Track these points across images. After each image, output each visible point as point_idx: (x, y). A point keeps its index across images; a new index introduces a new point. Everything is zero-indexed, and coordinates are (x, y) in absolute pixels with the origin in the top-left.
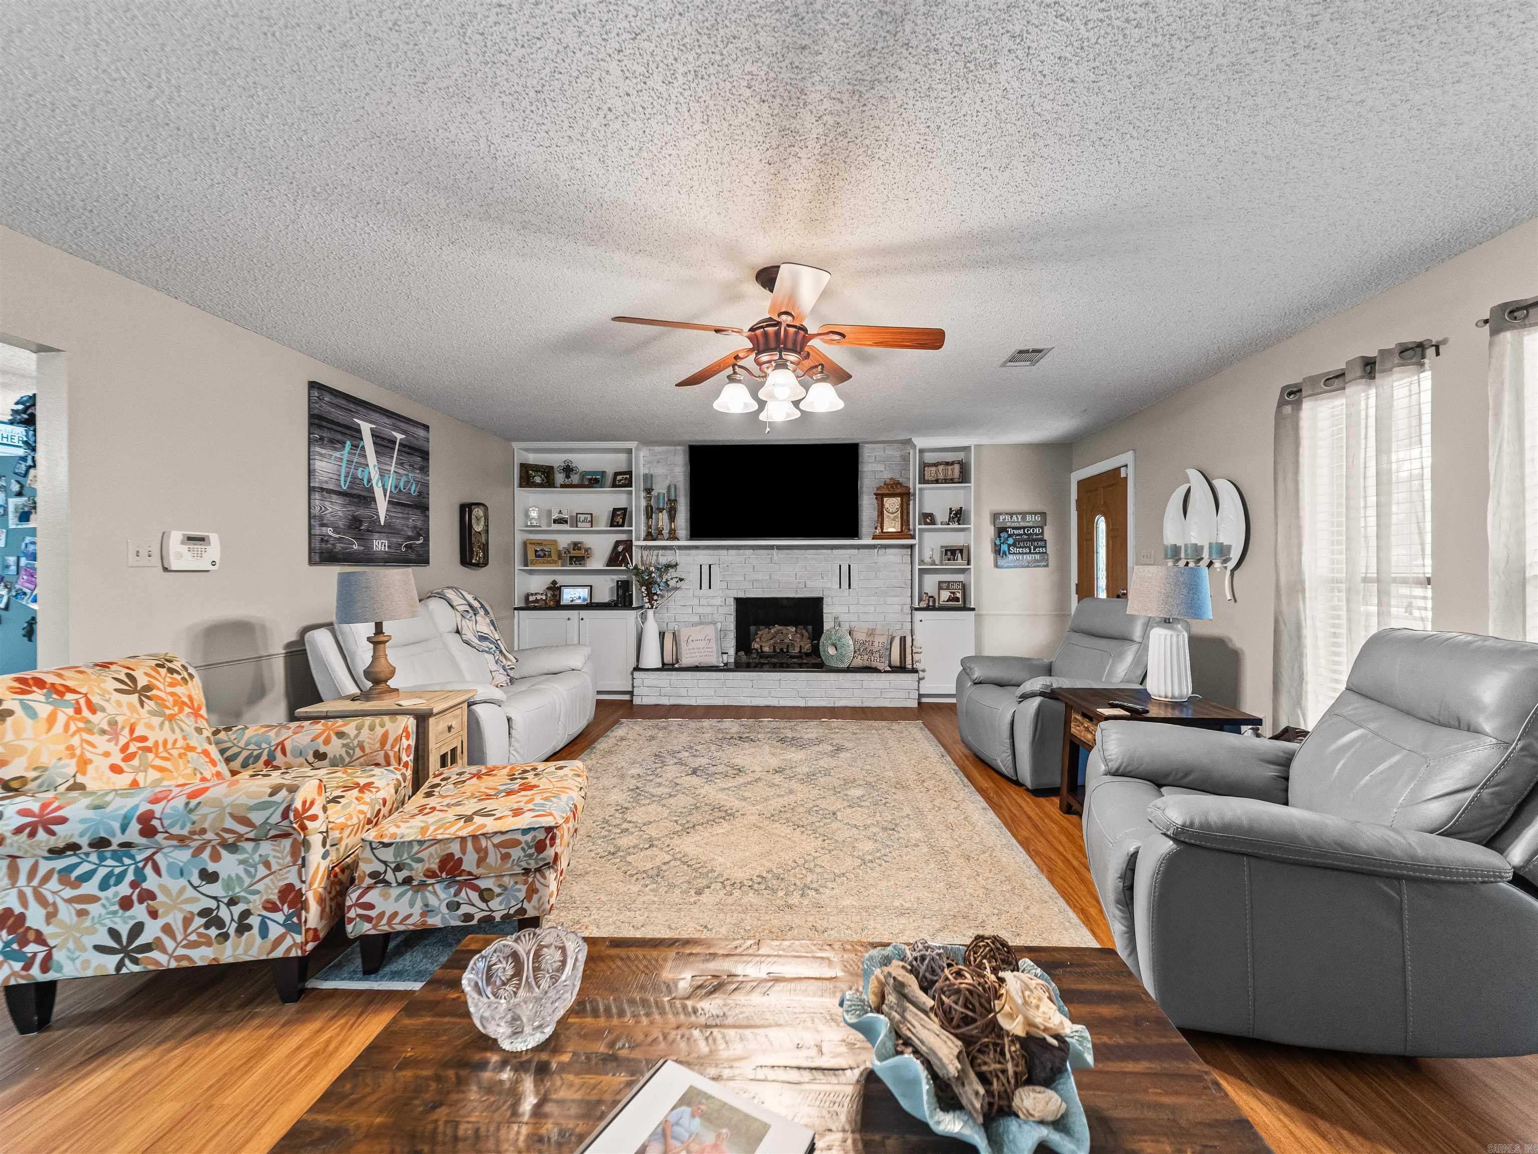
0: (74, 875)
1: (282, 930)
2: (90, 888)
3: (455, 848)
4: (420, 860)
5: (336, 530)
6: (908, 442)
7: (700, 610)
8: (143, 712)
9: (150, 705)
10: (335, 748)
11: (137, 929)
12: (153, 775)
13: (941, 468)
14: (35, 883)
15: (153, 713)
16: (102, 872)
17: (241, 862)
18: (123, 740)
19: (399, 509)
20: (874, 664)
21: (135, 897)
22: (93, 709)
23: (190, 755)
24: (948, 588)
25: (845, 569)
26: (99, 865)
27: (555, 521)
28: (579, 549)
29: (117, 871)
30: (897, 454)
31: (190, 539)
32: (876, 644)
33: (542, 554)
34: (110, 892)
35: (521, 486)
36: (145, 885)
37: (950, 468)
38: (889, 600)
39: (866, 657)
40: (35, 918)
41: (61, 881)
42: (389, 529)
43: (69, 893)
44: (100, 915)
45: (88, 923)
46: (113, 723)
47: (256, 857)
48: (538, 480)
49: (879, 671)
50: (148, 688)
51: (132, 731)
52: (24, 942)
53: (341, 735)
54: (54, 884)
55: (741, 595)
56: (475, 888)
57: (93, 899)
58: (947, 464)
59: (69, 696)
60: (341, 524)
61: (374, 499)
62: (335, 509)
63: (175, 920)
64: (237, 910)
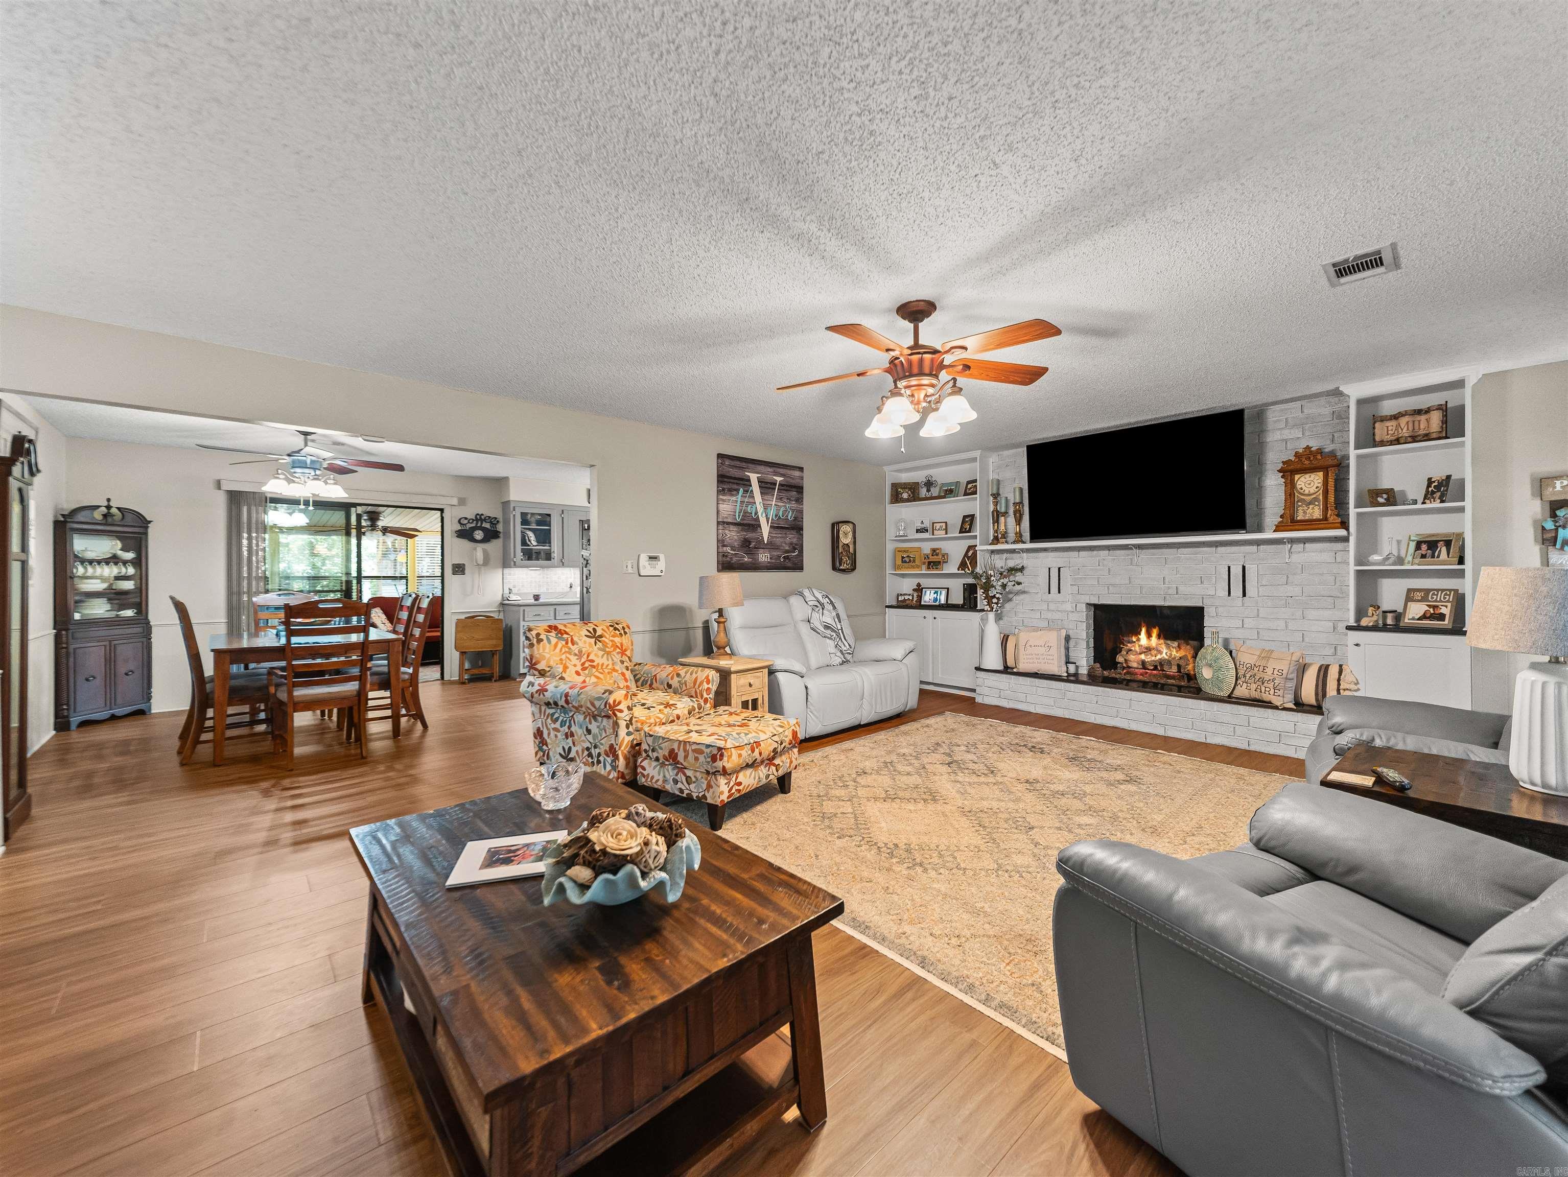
0: (554, 718)
1: (610, 768)
2: (558, 725)
4: (661, 749)
5: (733, 548)
6: (1337, 393)
7: (1049, 615)
8: (595, 648)
9: (599, 645)
10: (675, 682)
11: (570, 749)
12: (593, 680)
13: (1403, 421)
14: (545, 718)
15: (599, 649)
16: (561, 718)
17: (597, 727)
18: (583, 660)
19: (779, 531)
20: (1266, 697)
21: (569, 734)
22: (573, 643)
23: (614, 674)
24: (1424, 599)
25: (1237, 571)
26: (560, 715)
27: (918, 531)
28: (937, 555)
29: (565, 719)
30: (1326, 411)
31: (650, 558)
32: (1269, 671)
33: (907, 560)
34: (563, 729)
35: (892, 502)
36: (571, 729)
37: (1423, 418)
38: (1312, 614)
39: (1254, 686)
41: (551, 719)
42: (771, 546)
43: (553, 725)
44: (561, 739)
45: (558, 742)
46: (580, 651)
47: (602, 726)
48: (905, 496)
49: (1276, 708)
50: (601, 636)
51: (588, 656)
53: (678, 675)
55: (1095, 601)
56: (685, 774)
57: (559, 731)
58: (1419, 412)
59: (565, 636)
60: (736, 544)
61: (759, 526)
62: (733, 535)
63: (579, 749)
64: (597, 751)
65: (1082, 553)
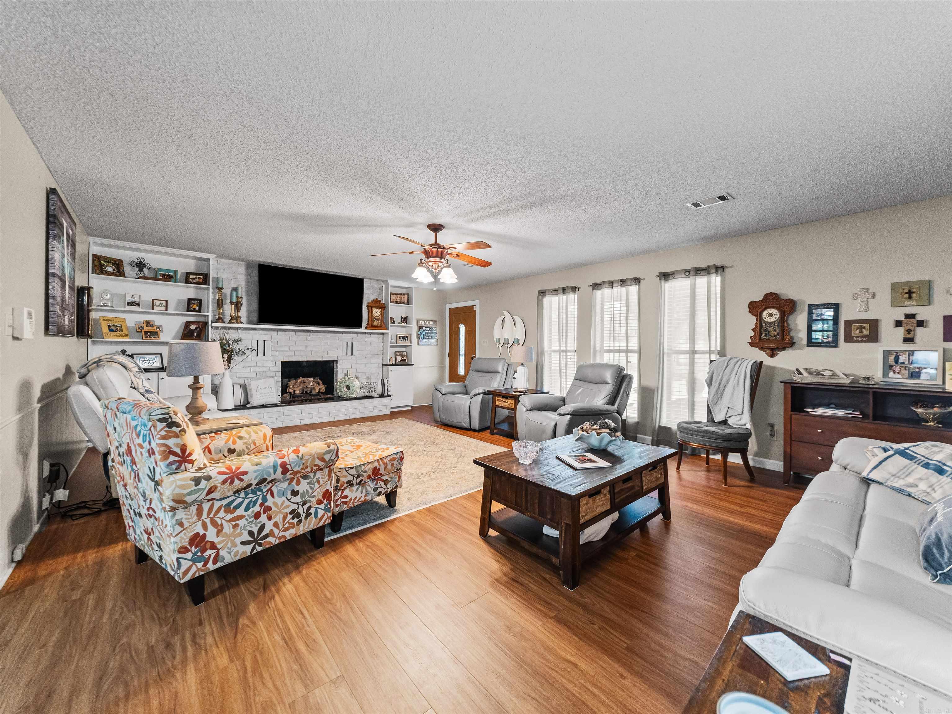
0: (232, 507)
1: (323, 512)
2: (240, 511)
3: (376, 464)
4: (366, 472)
5: (59, 308)
7: (257, 370)
11: (262, 527)
13: (399, 296)
14: (211, 516)
16: (247, 501)
17: (309, 483)
19: (70, 291)
20: (371, 394)
21: (262, 512)
24: (400, 355)
25: (349, 345)
26: (245, 498)
27: (128, 304)
28: (152, 326)
29: (254, 499)
30: (377, 286)
31: (29, 313)
32: (372, 384)
33: (114, 329)
34: (249, 512)
35: (93, 273)
36: (267, 504)
37: (403, 296)
38: (372, 361)
39: (367, 391)
40: (211, 535)
41: (226, 512)
42: (68, 307)
43: (229, 516)
44: (245, 525)
45: (238, 531)
47: (315, 480)
48: (110, 269)
49: (373, 397)
52: (204, 550)
54: (222, 514)
55: (287, 359)
56: (382, 480)
57: (241, 517)
58: (401, 294)
60: (60, 303)
61: (66, 283)
62: (59, 291)
63: (279, 519)
64: (306, 507)
65: (280, 333)
